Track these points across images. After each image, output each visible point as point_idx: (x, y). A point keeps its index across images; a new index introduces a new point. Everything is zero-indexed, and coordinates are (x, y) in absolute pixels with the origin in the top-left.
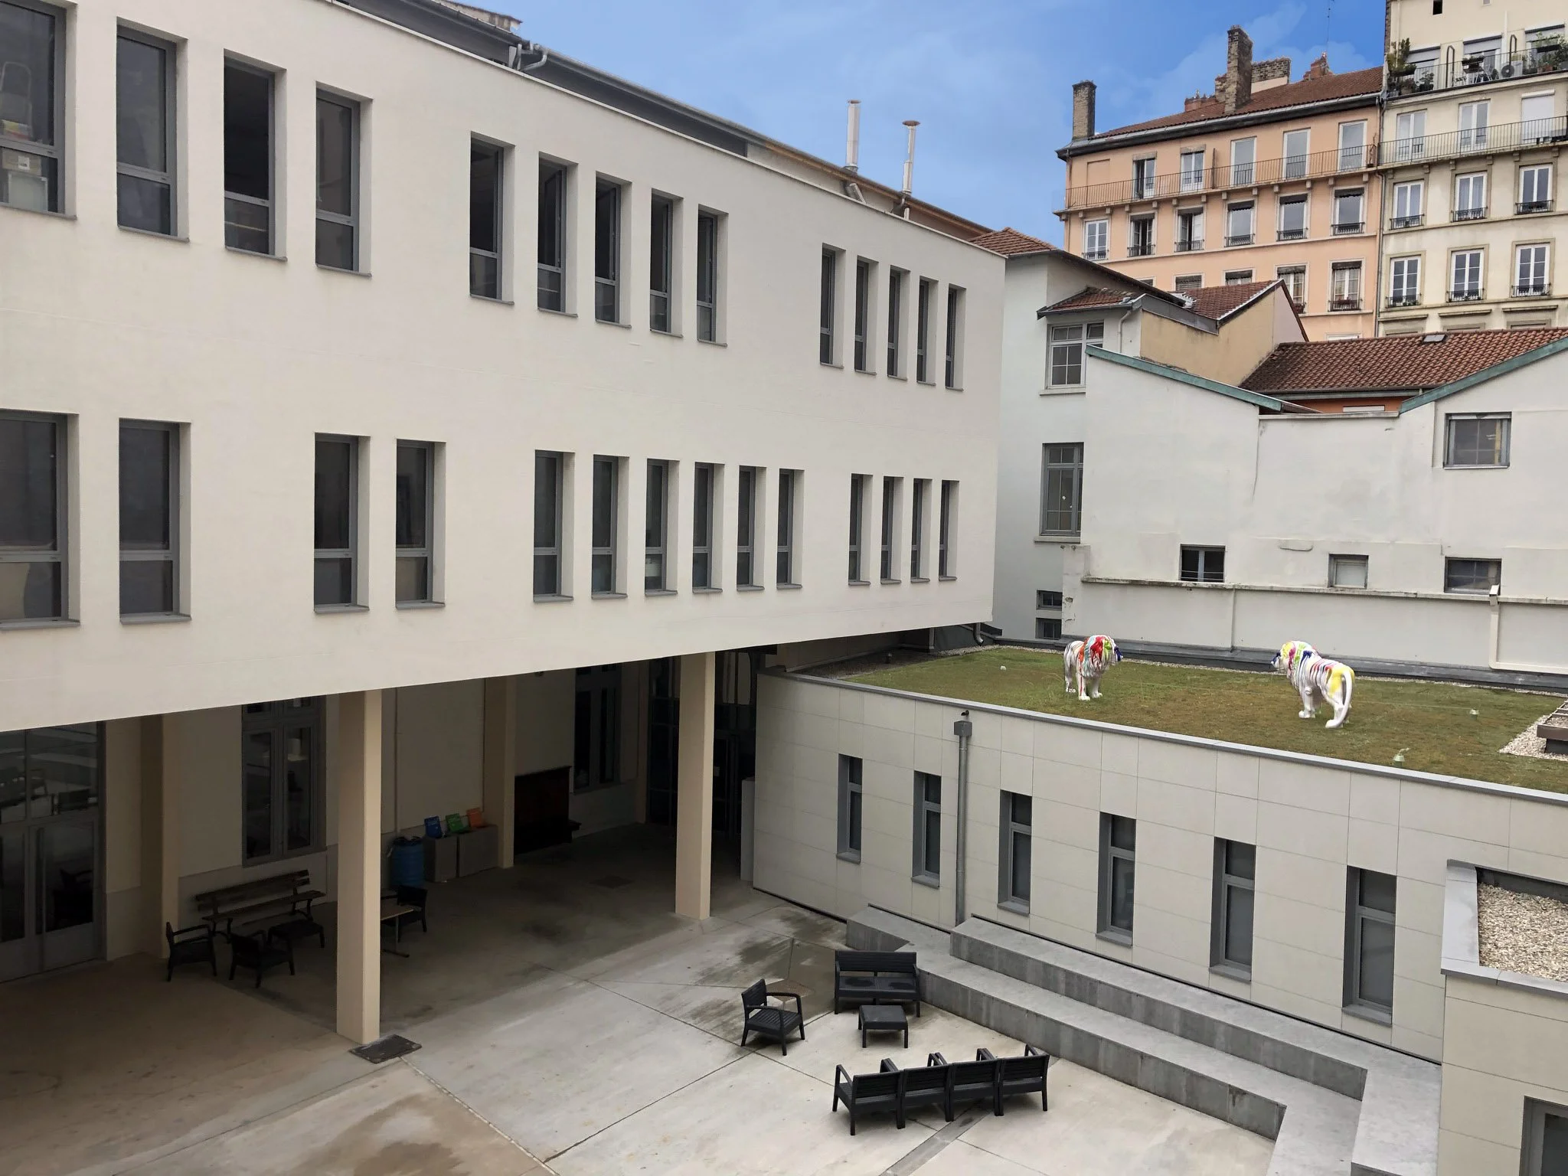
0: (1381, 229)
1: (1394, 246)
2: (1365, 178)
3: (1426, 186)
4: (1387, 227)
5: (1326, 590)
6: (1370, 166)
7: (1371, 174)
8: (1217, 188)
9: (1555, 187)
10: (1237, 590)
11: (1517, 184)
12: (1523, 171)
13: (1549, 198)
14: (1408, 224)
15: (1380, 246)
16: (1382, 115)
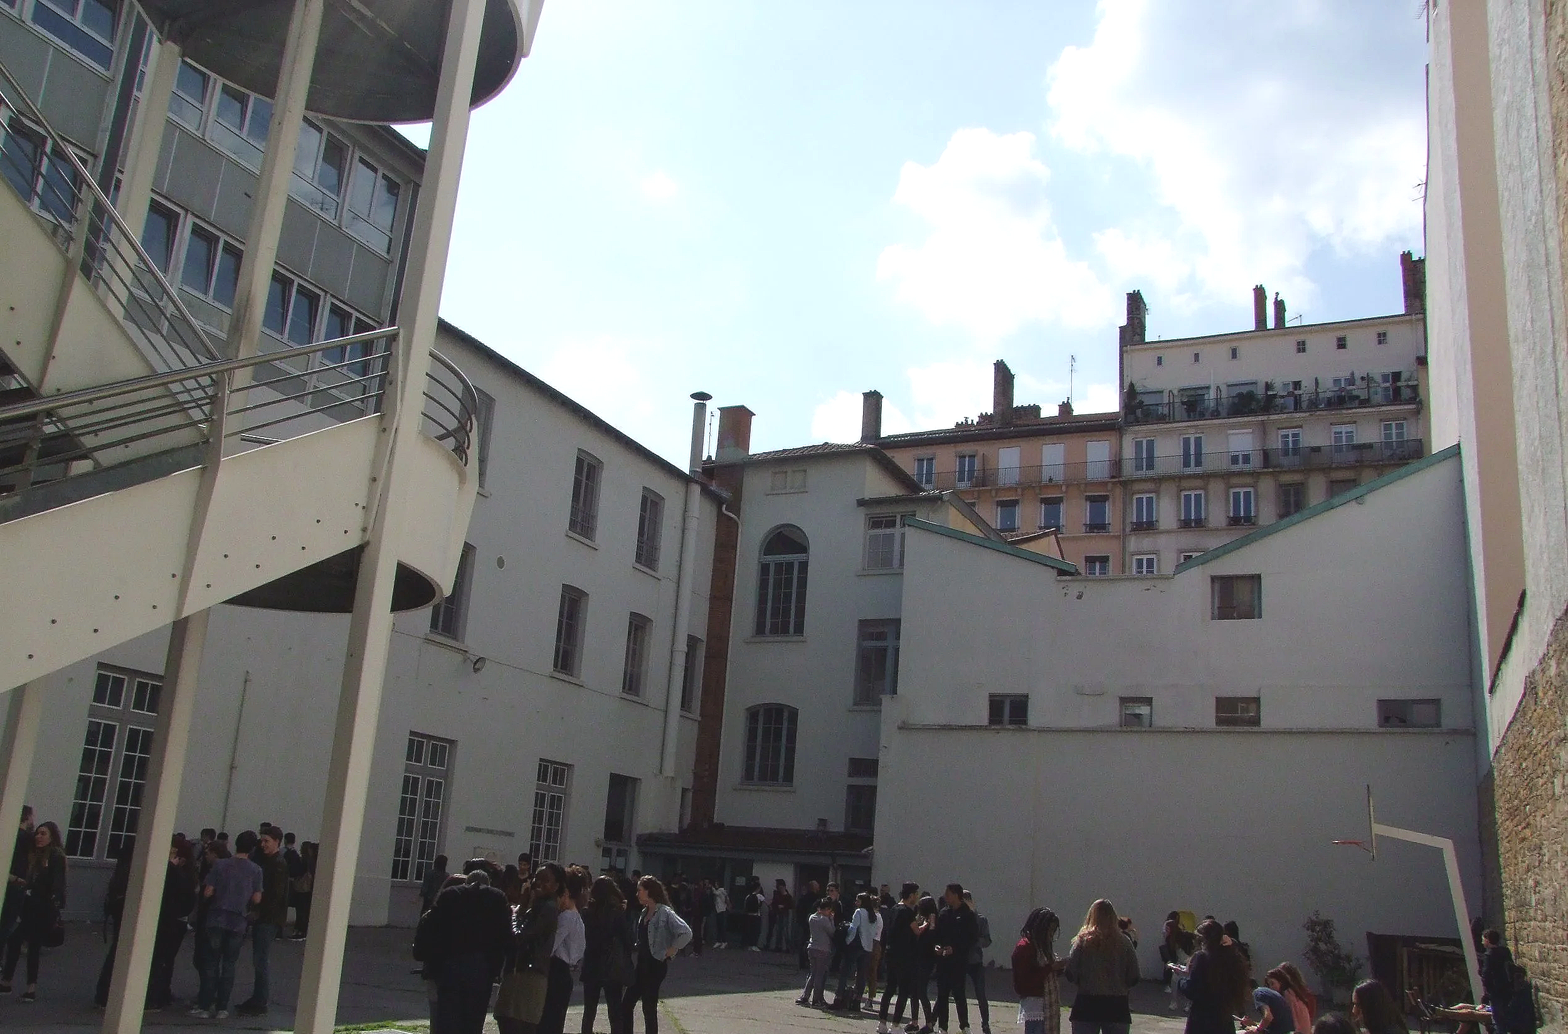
0: (1124, 530)
1: (1134, 543)
2: (1110, 485)
3: (1158, 497)
4: (1128, 529)
5: (1119, 729)
6: (1113, 477)
7: (1114, 483)
8: (986, 486)
9: (1256, 505)
10: (1042, 731)
11: (1227, 500)
12: (1232, 491)
13: (1253, 514)
14: (1146, 526)
15: (1124, 543)
16: (1121, 437)
